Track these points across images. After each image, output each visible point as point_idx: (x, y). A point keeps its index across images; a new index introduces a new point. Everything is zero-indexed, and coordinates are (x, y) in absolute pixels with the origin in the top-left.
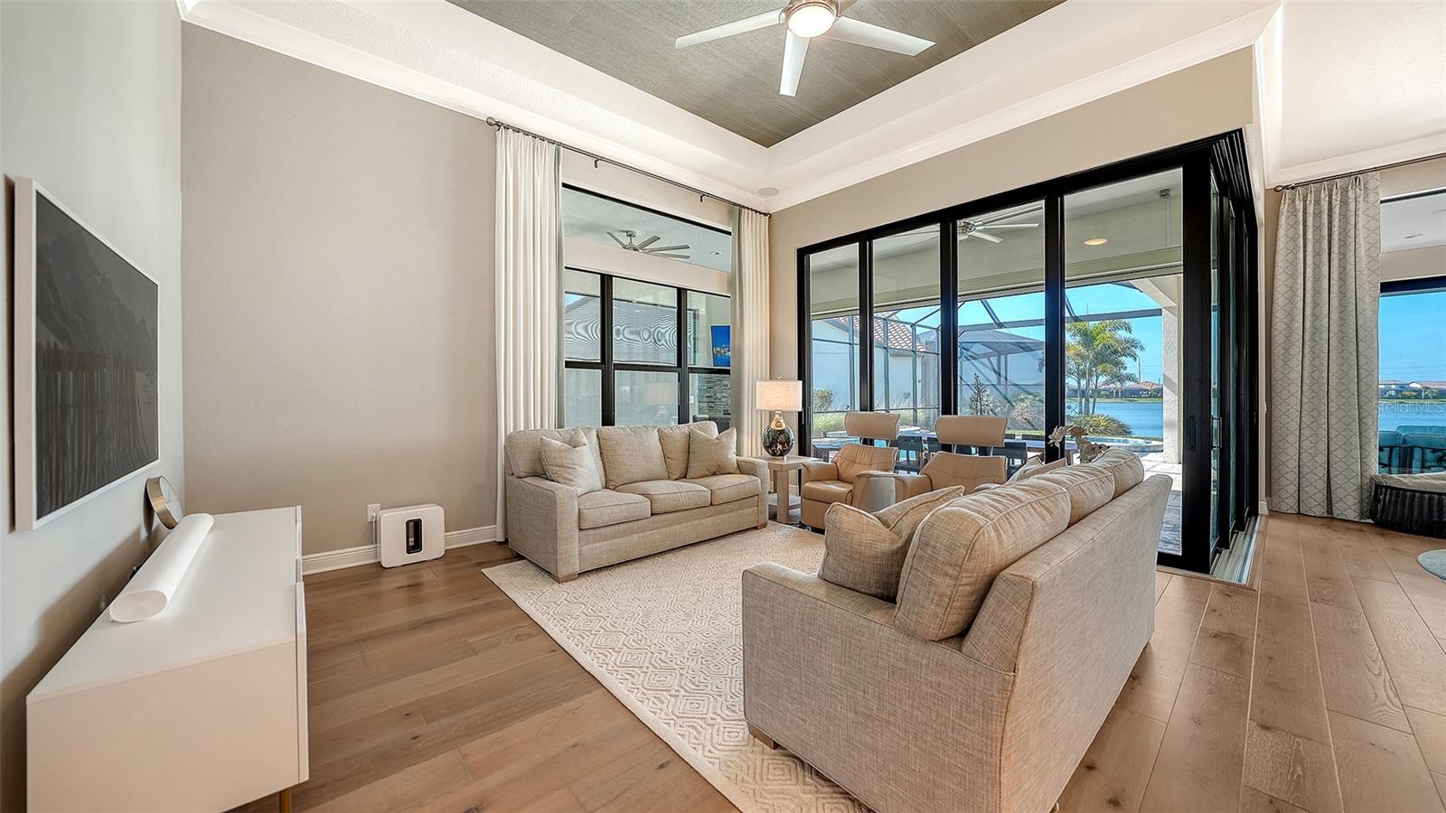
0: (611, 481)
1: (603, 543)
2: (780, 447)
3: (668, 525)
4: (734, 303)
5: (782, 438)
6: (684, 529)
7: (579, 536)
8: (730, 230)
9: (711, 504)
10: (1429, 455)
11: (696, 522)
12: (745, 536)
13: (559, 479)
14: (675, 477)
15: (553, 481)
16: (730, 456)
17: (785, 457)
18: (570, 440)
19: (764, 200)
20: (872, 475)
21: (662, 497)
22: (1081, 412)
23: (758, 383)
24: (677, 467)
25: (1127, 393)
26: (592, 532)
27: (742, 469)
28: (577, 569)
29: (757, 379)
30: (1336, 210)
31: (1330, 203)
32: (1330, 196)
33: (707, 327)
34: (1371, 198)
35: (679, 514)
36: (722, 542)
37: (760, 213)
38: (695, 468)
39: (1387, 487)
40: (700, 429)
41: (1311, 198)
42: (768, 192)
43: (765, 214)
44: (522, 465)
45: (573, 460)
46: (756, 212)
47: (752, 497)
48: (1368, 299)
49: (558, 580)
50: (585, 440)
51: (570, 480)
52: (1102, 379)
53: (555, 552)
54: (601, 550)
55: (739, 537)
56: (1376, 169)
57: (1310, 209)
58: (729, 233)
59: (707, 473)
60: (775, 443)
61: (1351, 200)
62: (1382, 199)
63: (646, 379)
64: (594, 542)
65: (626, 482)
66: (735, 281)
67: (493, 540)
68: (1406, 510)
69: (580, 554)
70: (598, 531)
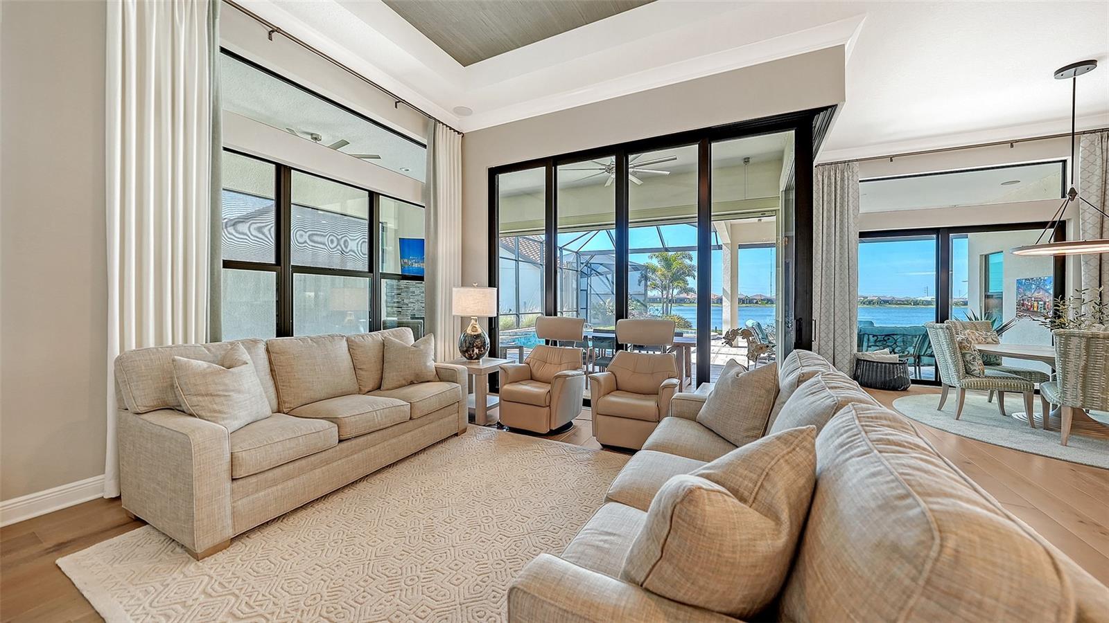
0: (285, 403)
1: (270, 490)
2: (476, 351)
3: (360, 451)
4: (428, 215)
5: (478, 342)
6: (381, 451)
7: (233, 491)
8: (425, 142)
9: (410, 419)
10: (872, 339)
11: (394, 440)
12: (446, 445)
13: (203, 413)
14: (367, 390)
15: (191, 415)
16: (428, 364)
17: (481, 360)
18: (224, 357)
19: (458, 119)
20: (568, 376)
21: (353, 419)
22: (663, 313)
23: (454, 289)
24: (370, 380)
25: (679, 301)
26: (254, 479)
27: (442, 376)
28: (230, 533)
29: (454, 286)
30: (839, 183)
31: (835, 179)
32: (836, 176)
33: (395, 239)
34: (855, 179)
35: (373, 435)
36: (422, 457)
37: (455, 131)
38: (391, 378)
39: (864, 361)
40: (395, 336)
41: (826, 174)
42: (461, 111)
43: (459, 133)
44: (143, 396)
45: (225, 385)
46: (451, 128)
47: (453, 404)
48: (854, 241)
49: (197, 557)
50: (246, 356)
51: (220, 412)
52: (676, 291)
53: (190, 517)
54: (267, 499)
55: (439, 448)
56: (857, 160)
57: (826, 182)
58: (425, 146)
59: (404, 382)
60: (470, 348)
61: (846, 178)
62: (860, 179)
63: (333, 284)
64: (257, 491)
65: (304, 402)
66: (430, 191)
67: (99, 495)
68: (878, 375)
69: (233, 513)
70: (260, 477)
